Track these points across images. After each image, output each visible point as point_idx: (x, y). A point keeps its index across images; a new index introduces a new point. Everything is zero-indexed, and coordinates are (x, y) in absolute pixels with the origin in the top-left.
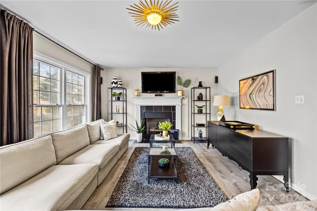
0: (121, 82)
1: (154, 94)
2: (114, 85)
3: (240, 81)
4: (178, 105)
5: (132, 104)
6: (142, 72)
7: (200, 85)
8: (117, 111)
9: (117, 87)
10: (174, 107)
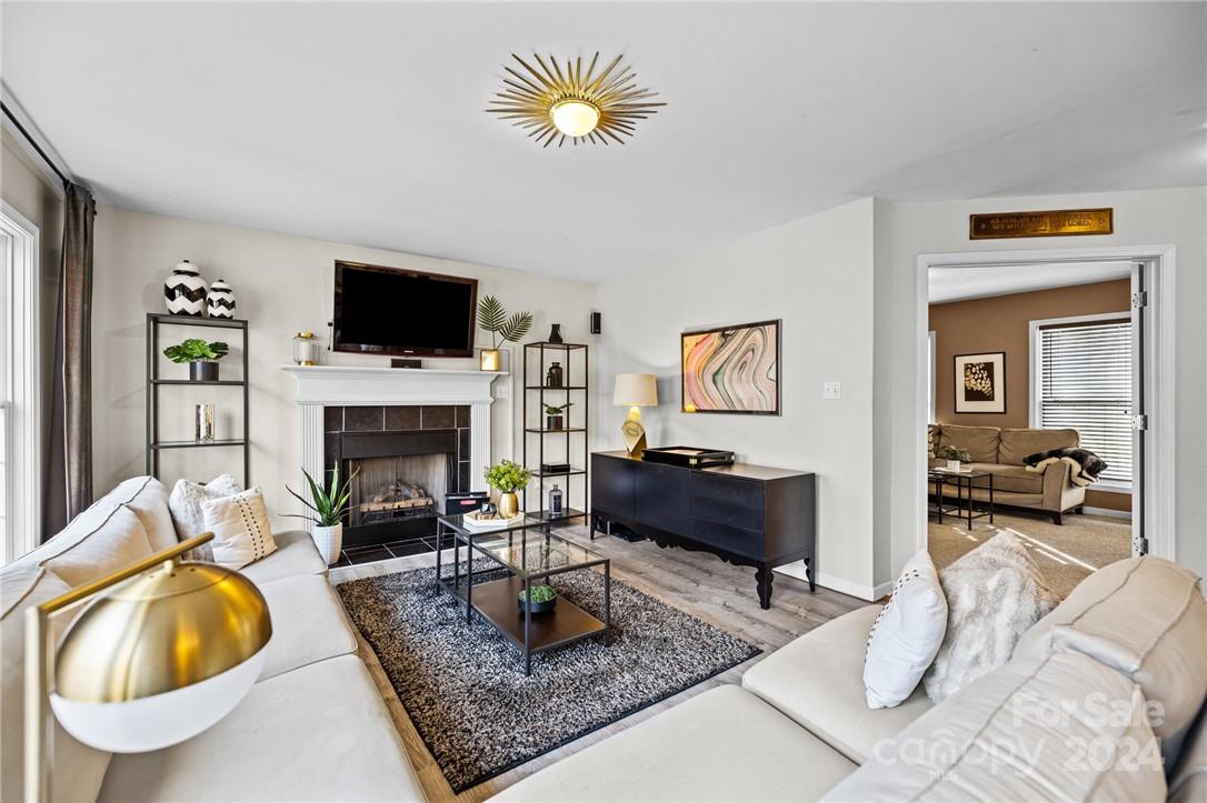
0: (227, 291)
1: (387, 359)
2: (181, 303)
3: (683, 335)
4: (479, 403)
5: (281, 399)
6: (338, 264)
7: (555, 338)
8: (203, 433)
9: (198, 314)
10: (464, 411)
